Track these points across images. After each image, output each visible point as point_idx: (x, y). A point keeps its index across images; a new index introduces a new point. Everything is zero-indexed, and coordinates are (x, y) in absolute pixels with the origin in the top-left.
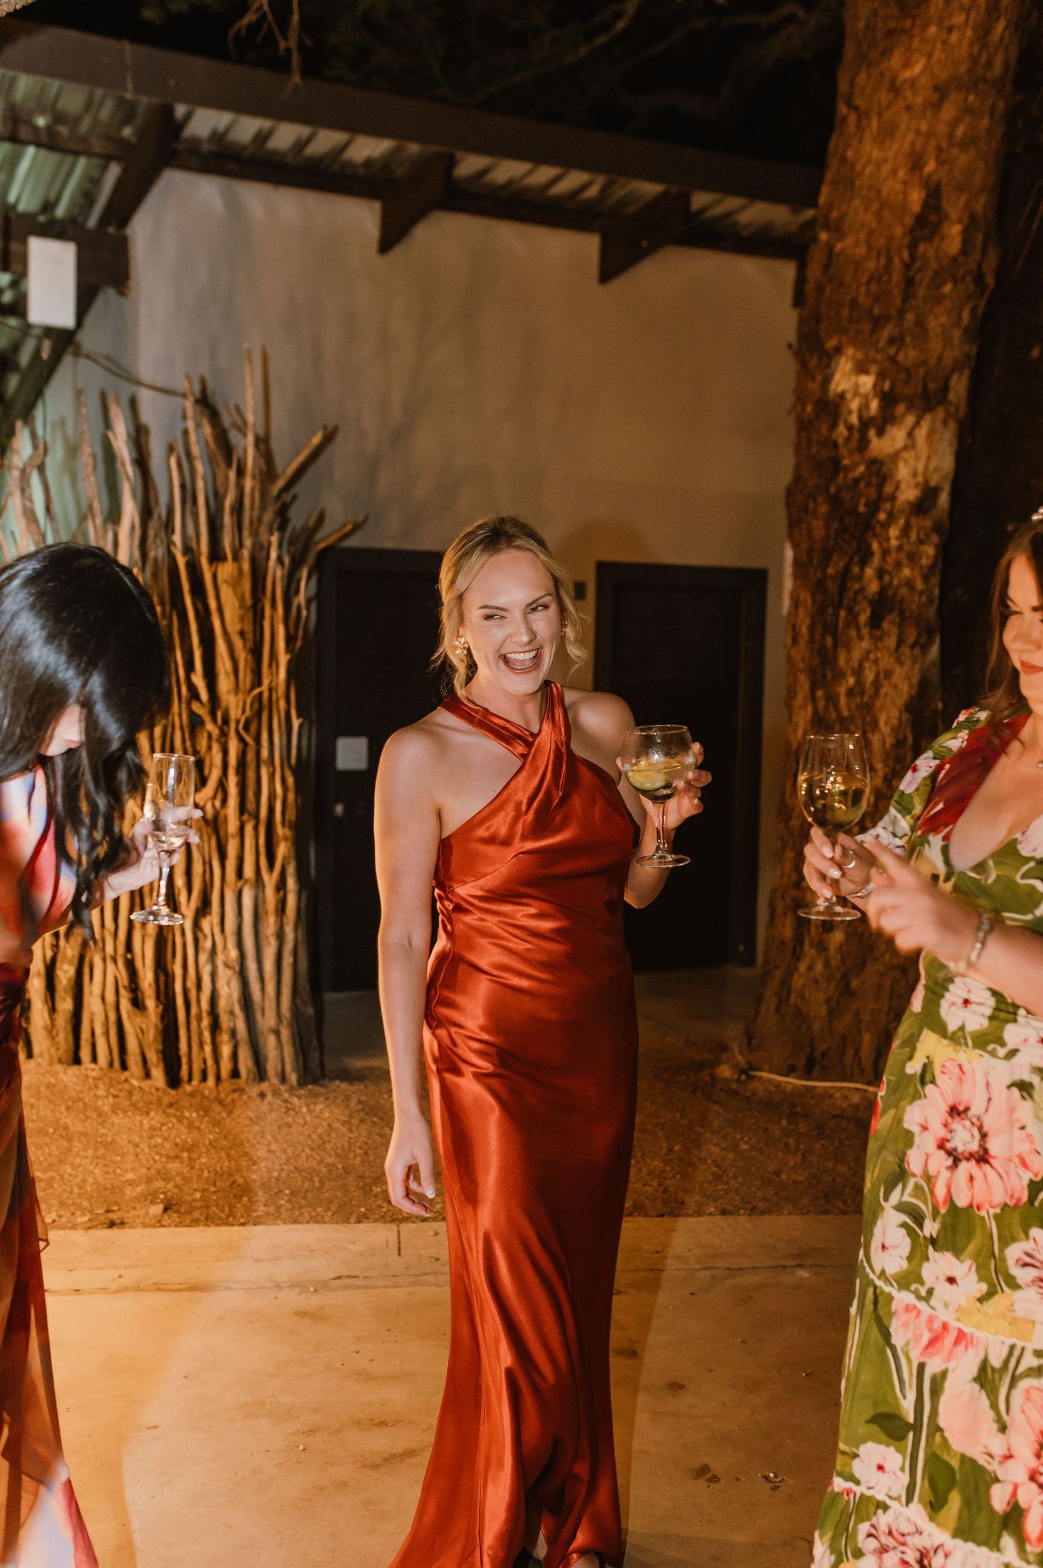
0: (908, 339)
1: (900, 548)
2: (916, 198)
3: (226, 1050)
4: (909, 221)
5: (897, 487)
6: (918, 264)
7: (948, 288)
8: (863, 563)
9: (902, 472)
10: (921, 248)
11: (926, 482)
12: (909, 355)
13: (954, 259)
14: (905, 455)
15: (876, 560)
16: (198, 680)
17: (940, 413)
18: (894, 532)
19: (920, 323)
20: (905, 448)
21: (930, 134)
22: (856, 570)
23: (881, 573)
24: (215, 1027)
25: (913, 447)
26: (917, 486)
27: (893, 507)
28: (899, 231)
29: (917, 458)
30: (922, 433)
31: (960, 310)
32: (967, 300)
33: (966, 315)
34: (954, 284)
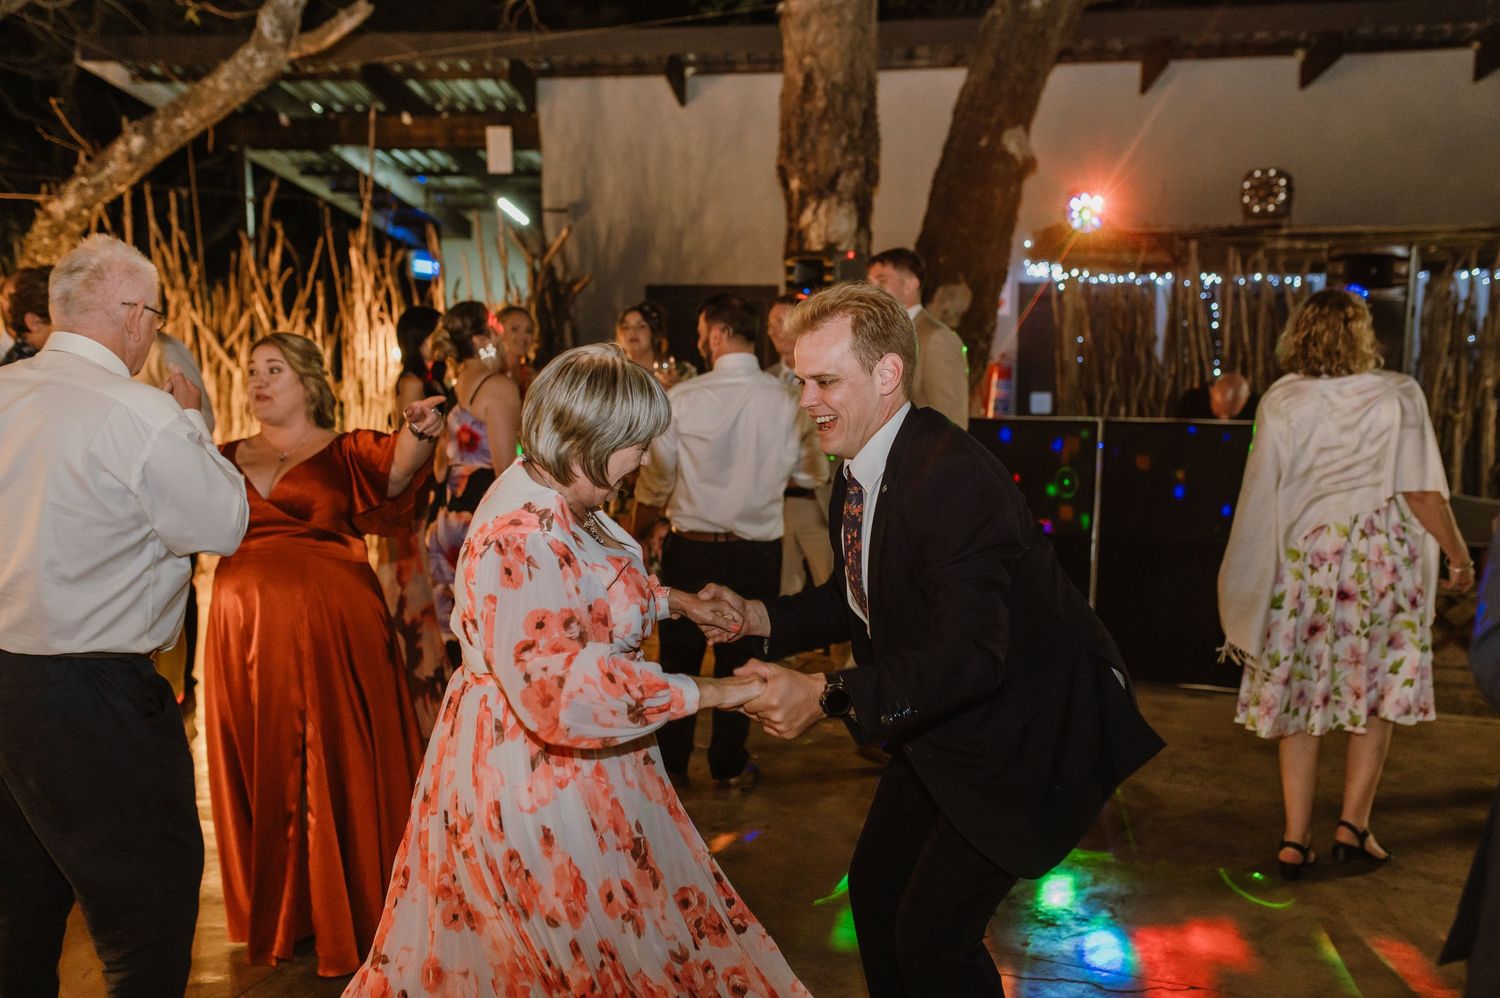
0: (809, 158)
2: (800, 79)
4: (799, 91)
6: (806, 115)
7: (826, 126)
9: (813, 234)
10: (806, 106)
11: (827, 239)
12: (811, 167)
13: (826, 110)
14: (814, 225)
17: (834, 200)
19: (814, 146)
20: (814, 221)
21: (803, 43)
25: (818, 220)
26: (821, 242)
28: (794, 98)
29: (820, 227)
30: (822, 211)
31: (838, 136)
32: (842, 131)
33: (844, 140)
34: (830, 123)
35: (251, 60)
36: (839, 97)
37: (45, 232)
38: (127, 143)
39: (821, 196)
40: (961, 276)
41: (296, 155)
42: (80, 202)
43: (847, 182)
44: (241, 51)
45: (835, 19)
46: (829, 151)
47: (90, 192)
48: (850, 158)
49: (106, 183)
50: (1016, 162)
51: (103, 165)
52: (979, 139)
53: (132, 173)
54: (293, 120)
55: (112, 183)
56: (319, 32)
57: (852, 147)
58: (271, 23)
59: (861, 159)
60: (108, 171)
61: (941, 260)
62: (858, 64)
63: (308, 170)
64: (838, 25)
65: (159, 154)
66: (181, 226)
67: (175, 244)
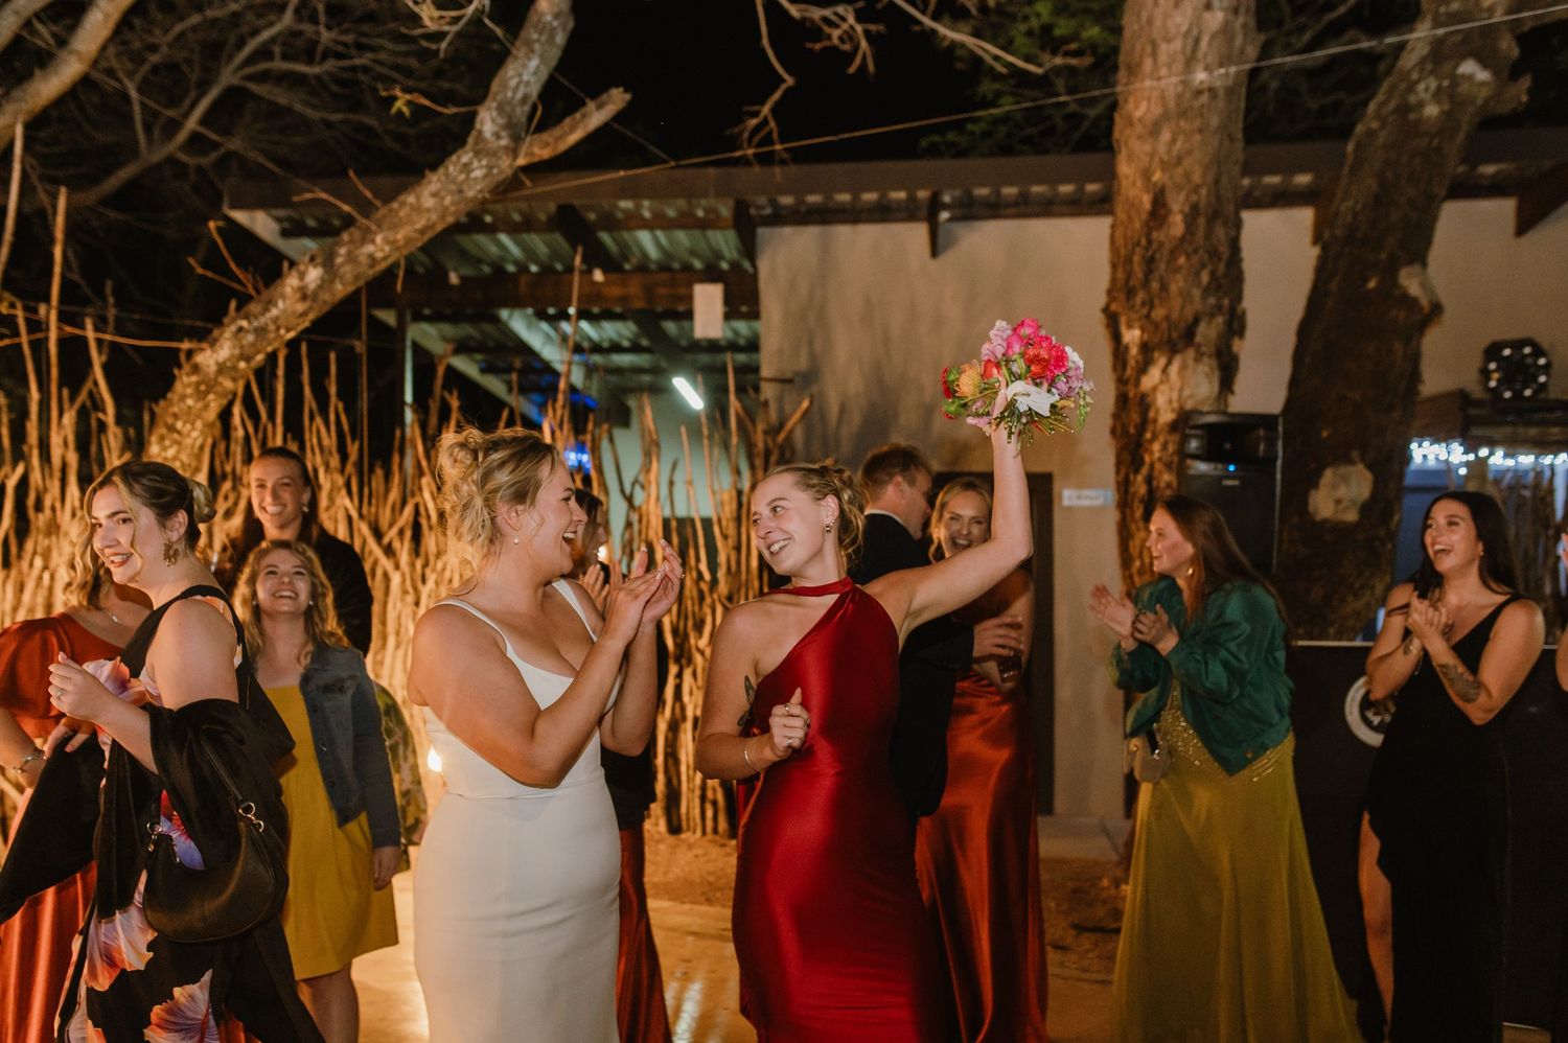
0: (1156, 302)
1: (1160, 459)
2: (1146, 201)
3: (709, 813)
4: (1144, 217)
5: (1157, 411)
6: (1154, 246)
7: (1182, 260)
8: (1137, 471)
9: (1161, 400)
10: (1155, 235)
11: (1181, 408)
12: (1159, 313)
13: (1183, 239)
14: (1162, 387)
15: (1144, 471)
16: (703, 567)
17: (1191, 353)
18: (1156, 447)
19: (1164, 287)
20: (1162, 382)
21: (1152, 155)
22: (1132, 477)
23: (1149, 480)
24: (703, 798)
25: (1168, 380)
26: (1173, 410)
27: (1155, 427)
28: (1137, 225)
29: (1171, 389)
30: (1174, 369)
31: (1198, 274)
32: (1203, 266)
33: (1205, 277)
34: (1188, 257)
35: (467, 168)
36: (1202, 221)
37: (189, 391)
38: (302, 276)
39: (1173, 349)
40: (1355, 454)
41: (448, 329)
42: (237, 351)
43: (1208, 332)
44: (454, 158)
45: (1197, 123)
46: (1183, 291)
47: (250, 338)
48: (1212, 300)
49: (272, 327)
50: (1421, 309)
51: (270, 303)
52: (1366, 280)
53: (304, 314)
54: (463, 278)
55: (278, 328)
56: (557, 131)
57: (1214, 286)
58: (493, 120)
59: (1226, 302)
60: (274, 312)
61: (1325, 434)
62: (1224, 180)
63: (462, 347)
64: (1201, 131)
65: (340, 290)
66: (340, 396)
67: (332, 417)
